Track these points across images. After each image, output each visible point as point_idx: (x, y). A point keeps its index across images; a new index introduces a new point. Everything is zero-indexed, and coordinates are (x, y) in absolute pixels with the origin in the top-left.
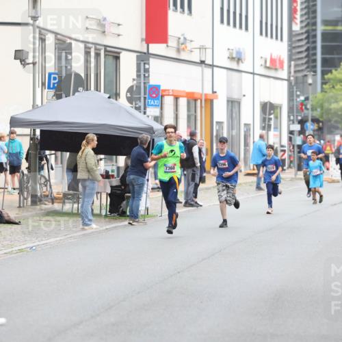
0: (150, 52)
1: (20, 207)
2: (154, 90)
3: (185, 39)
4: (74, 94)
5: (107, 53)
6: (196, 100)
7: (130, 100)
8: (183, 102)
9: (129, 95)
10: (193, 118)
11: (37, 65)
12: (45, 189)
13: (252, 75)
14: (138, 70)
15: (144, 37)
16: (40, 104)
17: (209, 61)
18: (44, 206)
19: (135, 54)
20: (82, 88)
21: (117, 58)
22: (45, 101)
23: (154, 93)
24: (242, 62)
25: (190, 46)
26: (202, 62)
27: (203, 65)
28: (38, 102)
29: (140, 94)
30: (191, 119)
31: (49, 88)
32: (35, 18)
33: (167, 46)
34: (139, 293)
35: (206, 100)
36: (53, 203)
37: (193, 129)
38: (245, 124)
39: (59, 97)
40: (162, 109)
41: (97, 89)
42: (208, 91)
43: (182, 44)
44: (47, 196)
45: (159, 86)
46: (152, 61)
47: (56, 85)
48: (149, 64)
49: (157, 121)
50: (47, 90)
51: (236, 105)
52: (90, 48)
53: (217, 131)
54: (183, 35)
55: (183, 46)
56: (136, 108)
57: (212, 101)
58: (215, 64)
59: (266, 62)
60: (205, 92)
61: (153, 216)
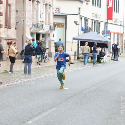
0: (108, 22)
1: (74, 60)
2: (109, 32)
3: (117, 19)
4: (89, 32)
5: (97, 22)
6: (119, 35)
7: (103, 34)
8: (116, 35)
9: (102, 33)
11: (80, 25)
14: (105, 27)
15: (107, 18)
16: (80, 35)
17: (122, 25)
18: (80, 60)
19: (104, 23)
20: (91, 31)
21: (100, 24)
22: (82, 34)
25: (118, 21)
26: (121, 25)
29: (105, 33)
30: (118, 39)
31: (83, 31)
32: (79, 13)
33: (112, 21)
34: (103, 82)
35: (122, 35)
36: (83, 59)
37: (118, 42)
39: (85, 33)
40: (111, 36)
41: (95, 31)
46: (108, 25)
52: (93, 21)
55: (116, 21)
56: (104, 36)
57: (123, 35)
58: (124, 26)
60: (122, 33)
61: (108, 63)
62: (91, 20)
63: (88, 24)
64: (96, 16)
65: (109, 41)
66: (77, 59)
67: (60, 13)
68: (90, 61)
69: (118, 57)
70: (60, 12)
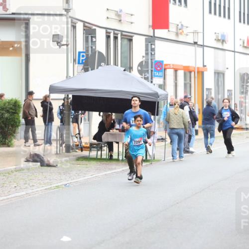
0: (156, 35)
1: (57, 154)
2: (159, 64)
3: (182, 25)
4: (97, 68)
5: (123, 37)
6: (190, 72)
7: (140, 72)
8: (181, 73)
9: (139, 68)
10: (188, 85)
11: (69, 46)
12: (76, 140)
13: (233, 53)
14: (147, 50)
15: (151, 24)
16: (72, 76)
17: (200, 42)
18: (75, 153)
19: (145, 37)
20: (104, 64)
21: (131, 40)
22: (76, 73)
23: (159, 67)
24: (226, 43)
25: (185, 31)
26: (195, 43)
27: (196, 45)
28: (71, 74)
29: (148, 68)
30: (187, 86)
31: (79, 63)
32: (67, 10)
33: (169, 31)
34: (147, 219)
35: (198, 72)
36: (82, 151)
37: (188, 94)
38: (228, 90)
39: (86, 70)
40: (164, 79)
41: (115, 64)
42: (200, 65)
43: (180, 29)
44: (78, 145)
45: (163, 61)
46: (157, 42)
47: (84, 61)
48: (154, 45)
49: (161, 89)
50: (77, 65)
51: (222, 75)
52: (110, 33)
53: (207, 95)
54: (181, 22)
55: (181, 31)
56: (145, 78)
57: (202, 73)
58: (205, 44)
59: (244, 43)
60: (198, 66)
61: (159, 161)
62: (104, 31)
63: (94, 43)
64: (119, 16)
65: (160, 92)
66: (64, 151)
67: (8, 12)
68: (104, 157)
69: (189, 141)
70: (7, 7)
